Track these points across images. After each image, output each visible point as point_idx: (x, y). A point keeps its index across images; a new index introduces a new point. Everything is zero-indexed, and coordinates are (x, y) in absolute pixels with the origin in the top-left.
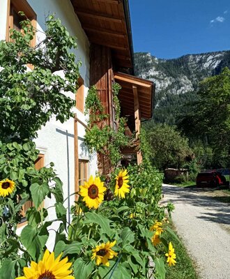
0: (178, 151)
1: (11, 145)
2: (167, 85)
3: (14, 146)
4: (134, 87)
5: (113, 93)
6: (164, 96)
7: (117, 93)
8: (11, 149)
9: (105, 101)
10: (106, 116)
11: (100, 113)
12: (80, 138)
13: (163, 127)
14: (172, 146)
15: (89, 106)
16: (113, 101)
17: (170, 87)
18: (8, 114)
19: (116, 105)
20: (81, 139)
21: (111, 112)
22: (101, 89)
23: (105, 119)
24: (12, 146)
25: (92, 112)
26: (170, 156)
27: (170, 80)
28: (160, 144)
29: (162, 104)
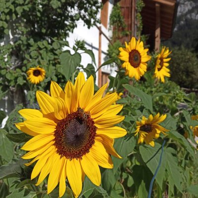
0: (192, 73)
1: (41, 43)
2: (187, 9)
3: (45, 44)
4: (157, 5)
5: (136, 11)
6: (182, 20)
7: (140, 10)
8: (42, 47)
9: (128, 18)
10: (128, 33)
11: (123, 29)
12: (103, 52)
13: (180, 49)
14: (187, 67)
15: (113, 22)
16: (136, 18)
17: (190, 12)
18: (39, 14)
19: (139, 23)
20: (105, 53)
21: (133, 29)
22: (125, 6)
23: (127, 35)
24: (43, 45)
25: (114, 29)
26: (184, 77)
27: (191, 4)
28: (175, 65)
29: (180, 28)
